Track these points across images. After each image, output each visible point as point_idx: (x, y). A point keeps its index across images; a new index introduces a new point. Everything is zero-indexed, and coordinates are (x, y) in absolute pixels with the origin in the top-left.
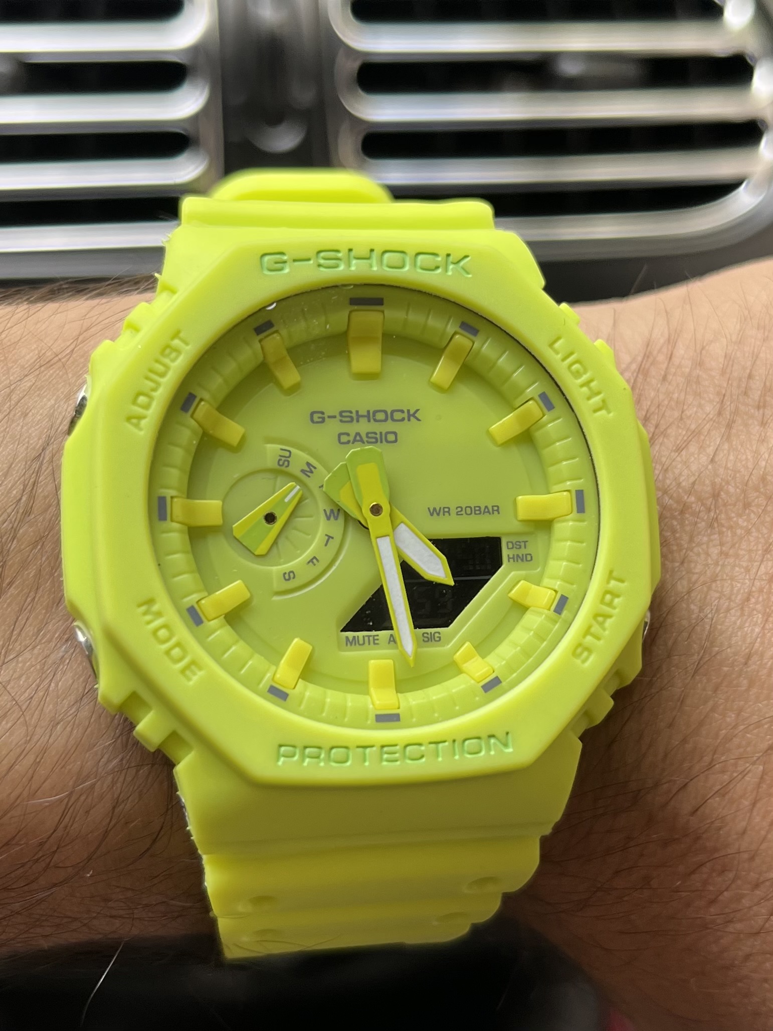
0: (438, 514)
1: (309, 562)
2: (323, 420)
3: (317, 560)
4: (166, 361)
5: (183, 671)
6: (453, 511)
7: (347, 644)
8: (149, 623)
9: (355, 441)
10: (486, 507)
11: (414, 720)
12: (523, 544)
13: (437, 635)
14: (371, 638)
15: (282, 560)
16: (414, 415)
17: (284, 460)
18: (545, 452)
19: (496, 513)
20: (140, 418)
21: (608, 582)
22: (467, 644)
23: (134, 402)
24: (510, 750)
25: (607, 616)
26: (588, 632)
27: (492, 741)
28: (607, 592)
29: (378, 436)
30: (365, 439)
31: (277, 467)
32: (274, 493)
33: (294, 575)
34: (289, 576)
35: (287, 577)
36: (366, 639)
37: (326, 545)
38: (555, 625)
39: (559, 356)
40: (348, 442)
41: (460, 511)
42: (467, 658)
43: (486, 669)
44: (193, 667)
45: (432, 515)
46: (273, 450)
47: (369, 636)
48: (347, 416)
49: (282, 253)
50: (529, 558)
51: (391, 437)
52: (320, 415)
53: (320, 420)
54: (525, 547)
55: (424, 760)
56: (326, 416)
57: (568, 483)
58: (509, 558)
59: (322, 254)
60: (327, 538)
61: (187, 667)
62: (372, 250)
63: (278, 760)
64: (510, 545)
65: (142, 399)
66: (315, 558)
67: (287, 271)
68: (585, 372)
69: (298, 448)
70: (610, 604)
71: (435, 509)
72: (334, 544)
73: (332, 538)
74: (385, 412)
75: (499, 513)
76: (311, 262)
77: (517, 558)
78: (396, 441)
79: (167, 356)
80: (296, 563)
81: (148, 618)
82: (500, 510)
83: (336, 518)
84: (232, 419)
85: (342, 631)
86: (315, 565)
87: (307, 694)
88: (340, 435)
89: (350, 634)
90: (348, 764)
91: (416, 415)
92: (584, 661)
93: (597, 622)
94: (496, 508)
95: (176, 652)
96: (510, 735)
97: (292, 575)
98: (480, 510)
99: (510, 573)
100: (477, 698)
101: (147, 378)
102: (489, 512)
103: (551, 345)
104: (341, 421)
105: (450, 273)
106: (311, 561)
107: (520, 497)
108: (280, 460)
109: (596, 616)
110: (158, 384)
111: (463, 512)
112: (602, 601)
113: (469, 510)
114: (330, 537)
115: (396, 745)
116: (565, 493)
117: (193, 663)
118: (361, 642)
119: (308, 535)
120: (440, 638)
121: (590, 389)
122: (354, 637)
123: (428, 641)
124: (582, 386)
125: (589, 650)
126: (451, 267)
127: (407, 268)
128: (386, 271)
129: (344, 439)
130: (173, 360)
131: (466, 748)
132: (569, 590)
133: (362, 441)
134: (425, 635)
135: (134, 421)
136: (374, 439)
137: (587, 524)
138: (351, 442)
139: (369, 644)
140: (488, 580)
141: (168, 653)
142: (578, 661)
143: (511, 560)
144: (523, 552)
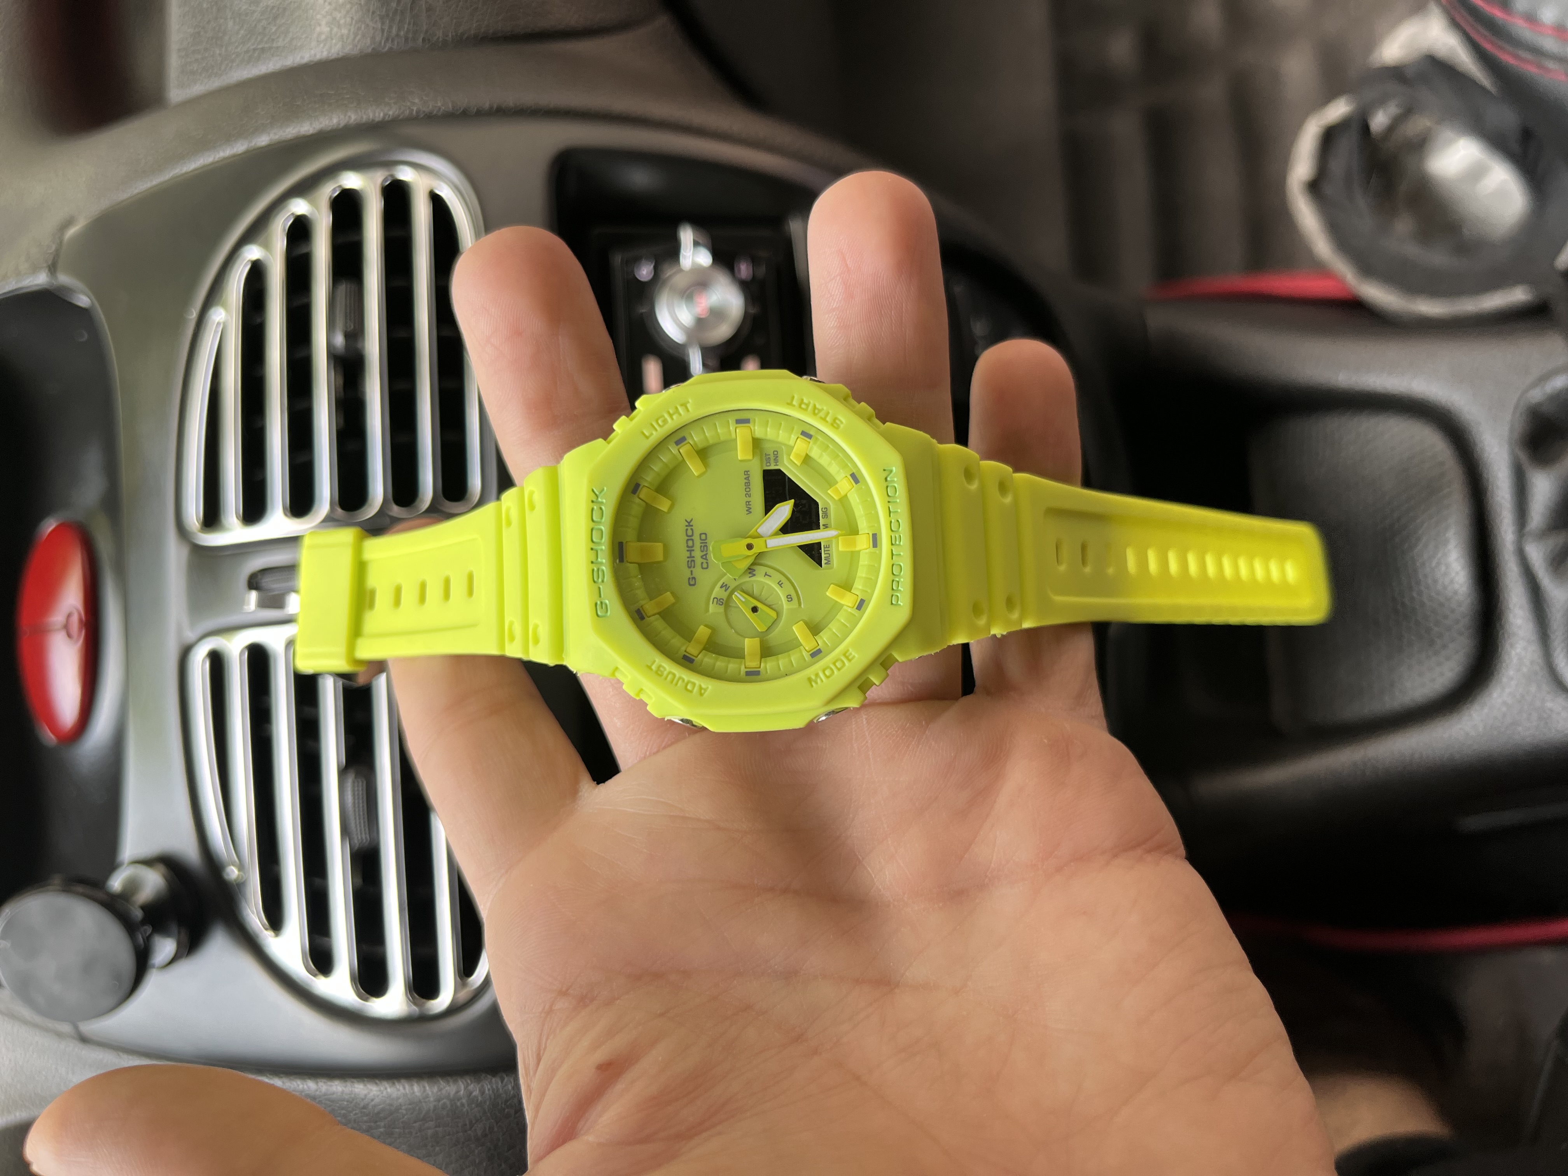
0: (750, 508)
1: (782, 587)
2: (694, 578)
3: (780, 581)
4: (665, 673)
5: (850, 660)
6: (748, 499)
7: (830, 564)
8: (822, 681)
9: (706, 559)
10: (745, 479)
11: (876, 525)
12: (768, 457)
13: (823, 510)
14: (826, 549)
15: (780, 603)
16: (689, 523)
17: (719, 601)
18: (711, 442)
19: (748, 473)
20: (701, 688)
21: (794, 406)
22: (829, 492)
23: (691, 692)
24: (894, 469)
25: (815, 407)
26: (824, 419)
27: (888, 479)
28: (800, 407)
29: (703, 545)
30: (705, 553)
31: (723, 606)
32: (739, 607)
33: (789, 595)
34: (789, 598)
35: (790, 600)
36: (826, 552)
37: (770, 576)
38: (819, 439)
39: (654, 433)
40: (707, 563)
41: (748, 495)
42: (837, 491)
43: (845, 481)
44: (847, 654)
45: (751, 512)
46: (713, 608)
47: (825, 551)
48: (691, 563)
49: (596, 604)
50: (776, 453)
51: (703, 537)
52: (691, 580)
53: (694, 580)
54: (770, 455)
55: (900, 521)
56: (691, 577)
57: (731, 428)
58: (776, 465)
59: (595, 580)
60: (766, 576)
61: (847, 658)
62: (592, 549)
63: (900, 605)
64: (768, 464)
65: (689, 687)
66: (778, 583)
67: (607, 602)
68: (663, 416)
69: (712, 594)
70: (808, 405)
71: (747, 511)
72: (770, 572)
73: (766, 573)
74: (687, 540)
75: (749, 471)
76: (601, 587)
77: (776, 460)
78: (705, 534)
79: (662, 672)
80: (782, 594)
81: (819, 680)
82: (747, 470)
83: (754, 570)
84: (695, 633)
85: (821, 566)
86: (782, 583)
87: (860, 587)
88: (703, 568)
89: (823, 562)
90: (902, 564)
91: (689, 521)
92: (842, 422)
93: (819, 413)
94: (746, 473)
95: (839, 664)
96: (885, 469)
97: (789, 597)
98: (747, 483)
99: (785, 465)
100: (863, 487)
101: (676, 684)
102: (748, 477)
103: (647, 438)
104: (694, 567)
105: (604, 501)
106: (780, 585)
107: (739, 458)
108: (719, 604)
109: (815, 414)
110: (680, 678)
111: (749, 493)
112: (806, 410)
113: (748, 490)
114: (766, 574)
115: (891, 536)
116: (737, 431)
117: (845, 655)
118: (828, 555)
119: (764, 587)
120: (825, 508)
121: (674, 414)
122: (825, 559)
123: (827, 515)
124: (672, 419)
125: (835, 419)
126: (600, 500)
127: (603, 528)
128: (605, 540)
129: (705, 565)
130: (665, 669)
131: (893, 495)
132: (797, 429)
133: (706, 555)
134: (823, 517)
135: (703, 691)
136: (704, 547)
137: (757, 419)
138: (706, 561)
139: (829, 551)
140: (789, 478)
141: (839, 669)
142: (842, 426)
143: (777, 464)
144: (772, 457)
